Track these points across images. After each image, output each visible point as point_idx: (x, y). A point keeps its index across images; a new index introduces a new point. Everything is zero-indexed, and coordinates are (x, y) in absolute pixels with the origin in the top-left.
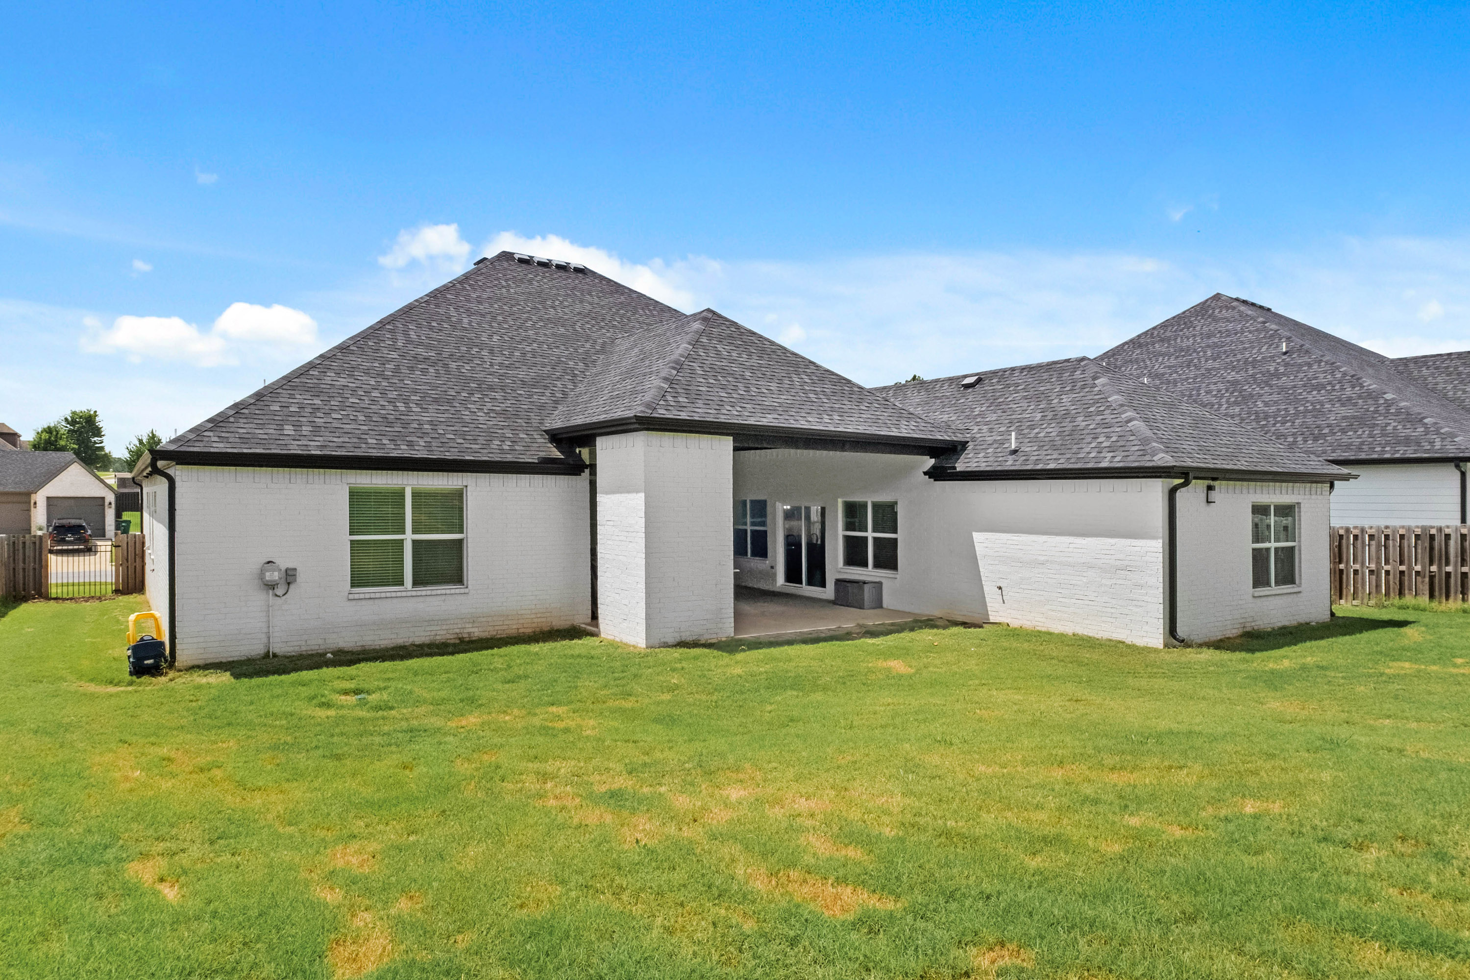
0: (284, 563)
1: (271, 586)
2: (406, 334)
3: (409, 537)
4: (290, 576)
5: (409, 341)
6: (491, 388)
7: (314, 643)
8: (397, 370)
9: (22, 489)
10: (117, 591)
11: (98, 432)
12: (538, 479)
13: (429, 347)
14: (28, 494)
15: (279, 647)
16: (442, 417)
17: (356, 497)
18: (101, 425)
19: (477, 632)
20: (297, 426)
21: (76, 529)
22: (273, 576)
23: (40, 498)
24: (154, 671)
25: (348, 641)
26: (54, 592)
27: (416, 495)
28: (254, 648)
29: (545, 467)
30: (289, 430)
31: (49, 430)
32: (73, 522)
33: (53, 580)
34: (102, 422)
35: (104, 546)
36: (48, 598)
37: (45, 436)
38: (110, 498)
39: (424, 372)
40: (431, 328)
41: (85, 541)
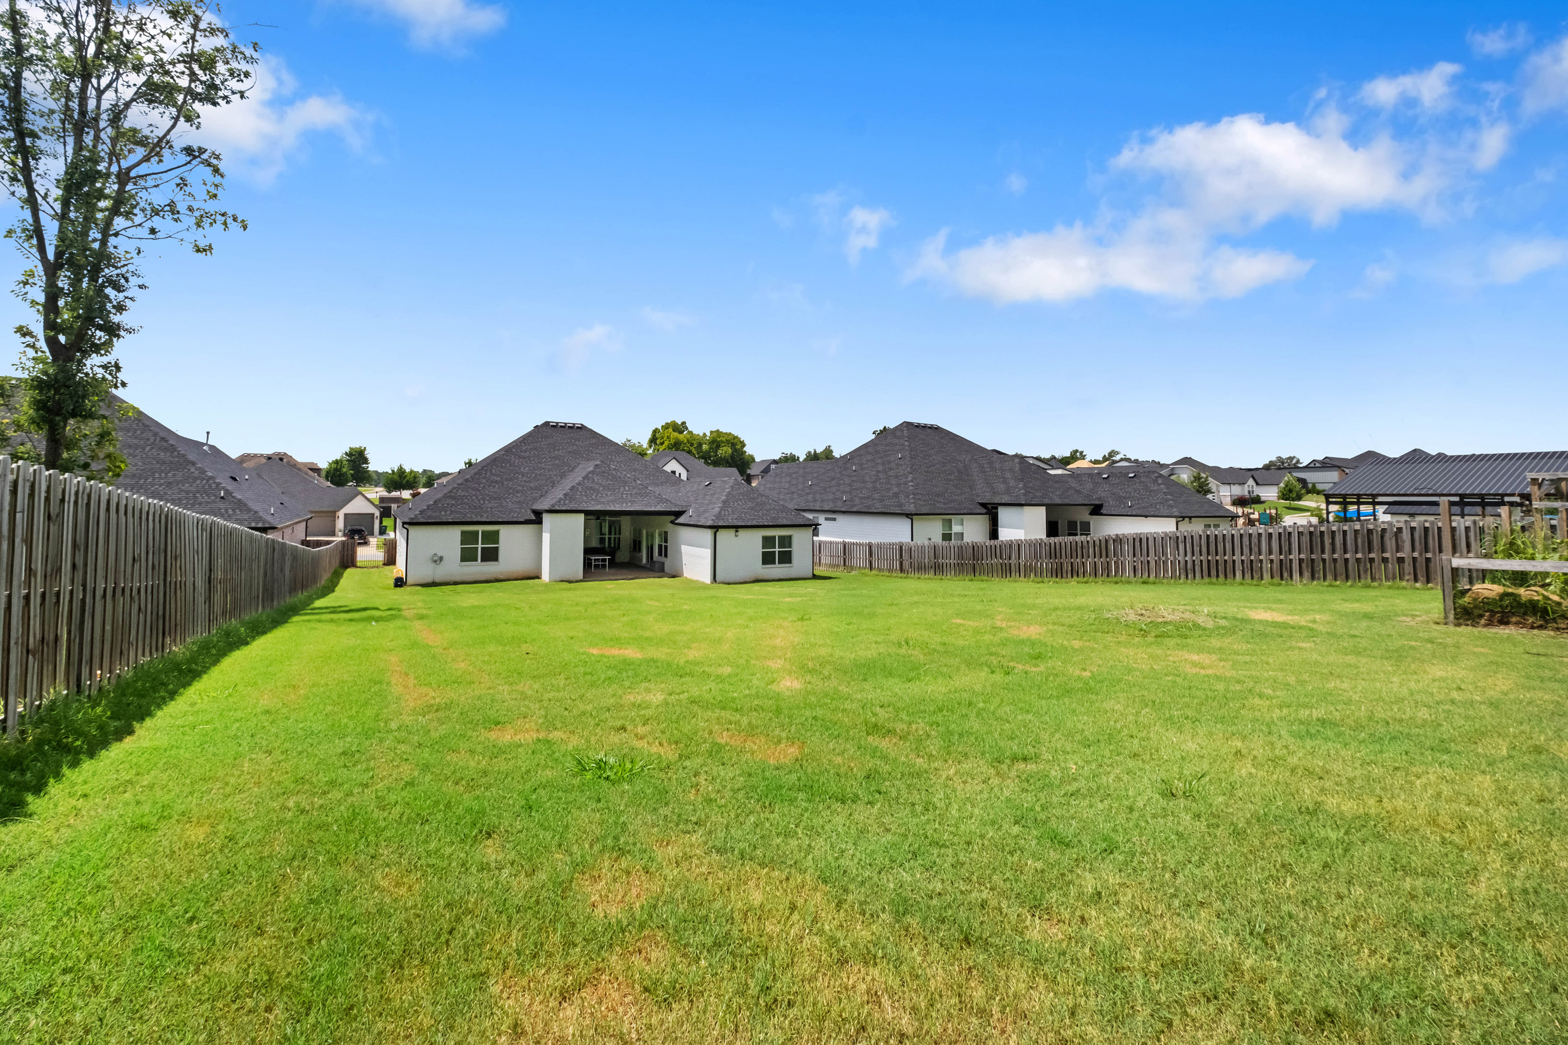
0: (439, 555)
1: (435, 561)
2: (491, 471)
3: (480, 546)
4: (441, 559)
5: (492, 474)
6: (518, 492)
7: (448, 579)
8: (484, 487)
9: (332, 509)
10: (384, 564)
11: (366, 461)
12: (526, 526)
13: (498, 476)
14: (335, 512)
15: (437, 580)
16: (495, 505)
17: (463, 533)
18: (368, 456)
19: (502, 577)
20: (446, 511)
21: (359, 532)
22: (436, 558)
23: (341, 514)
24: (401, 586)
25: (457, 579)
26: (358, 564)
27: (483, 532)
28: (429, 580)
29: (527, 522)
30: (443, 513)
31: (336, 462)
32: (358, 528)
33: (358, 559)
34: (369, 454)
35: (373, 541)
36: (356, 567)
37: (334, 466)
38: (377, 513)
39: (494, 487)
40: (502, 467)
41: (365, 539)
